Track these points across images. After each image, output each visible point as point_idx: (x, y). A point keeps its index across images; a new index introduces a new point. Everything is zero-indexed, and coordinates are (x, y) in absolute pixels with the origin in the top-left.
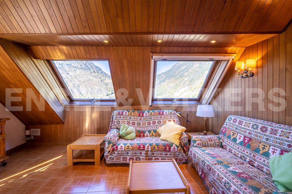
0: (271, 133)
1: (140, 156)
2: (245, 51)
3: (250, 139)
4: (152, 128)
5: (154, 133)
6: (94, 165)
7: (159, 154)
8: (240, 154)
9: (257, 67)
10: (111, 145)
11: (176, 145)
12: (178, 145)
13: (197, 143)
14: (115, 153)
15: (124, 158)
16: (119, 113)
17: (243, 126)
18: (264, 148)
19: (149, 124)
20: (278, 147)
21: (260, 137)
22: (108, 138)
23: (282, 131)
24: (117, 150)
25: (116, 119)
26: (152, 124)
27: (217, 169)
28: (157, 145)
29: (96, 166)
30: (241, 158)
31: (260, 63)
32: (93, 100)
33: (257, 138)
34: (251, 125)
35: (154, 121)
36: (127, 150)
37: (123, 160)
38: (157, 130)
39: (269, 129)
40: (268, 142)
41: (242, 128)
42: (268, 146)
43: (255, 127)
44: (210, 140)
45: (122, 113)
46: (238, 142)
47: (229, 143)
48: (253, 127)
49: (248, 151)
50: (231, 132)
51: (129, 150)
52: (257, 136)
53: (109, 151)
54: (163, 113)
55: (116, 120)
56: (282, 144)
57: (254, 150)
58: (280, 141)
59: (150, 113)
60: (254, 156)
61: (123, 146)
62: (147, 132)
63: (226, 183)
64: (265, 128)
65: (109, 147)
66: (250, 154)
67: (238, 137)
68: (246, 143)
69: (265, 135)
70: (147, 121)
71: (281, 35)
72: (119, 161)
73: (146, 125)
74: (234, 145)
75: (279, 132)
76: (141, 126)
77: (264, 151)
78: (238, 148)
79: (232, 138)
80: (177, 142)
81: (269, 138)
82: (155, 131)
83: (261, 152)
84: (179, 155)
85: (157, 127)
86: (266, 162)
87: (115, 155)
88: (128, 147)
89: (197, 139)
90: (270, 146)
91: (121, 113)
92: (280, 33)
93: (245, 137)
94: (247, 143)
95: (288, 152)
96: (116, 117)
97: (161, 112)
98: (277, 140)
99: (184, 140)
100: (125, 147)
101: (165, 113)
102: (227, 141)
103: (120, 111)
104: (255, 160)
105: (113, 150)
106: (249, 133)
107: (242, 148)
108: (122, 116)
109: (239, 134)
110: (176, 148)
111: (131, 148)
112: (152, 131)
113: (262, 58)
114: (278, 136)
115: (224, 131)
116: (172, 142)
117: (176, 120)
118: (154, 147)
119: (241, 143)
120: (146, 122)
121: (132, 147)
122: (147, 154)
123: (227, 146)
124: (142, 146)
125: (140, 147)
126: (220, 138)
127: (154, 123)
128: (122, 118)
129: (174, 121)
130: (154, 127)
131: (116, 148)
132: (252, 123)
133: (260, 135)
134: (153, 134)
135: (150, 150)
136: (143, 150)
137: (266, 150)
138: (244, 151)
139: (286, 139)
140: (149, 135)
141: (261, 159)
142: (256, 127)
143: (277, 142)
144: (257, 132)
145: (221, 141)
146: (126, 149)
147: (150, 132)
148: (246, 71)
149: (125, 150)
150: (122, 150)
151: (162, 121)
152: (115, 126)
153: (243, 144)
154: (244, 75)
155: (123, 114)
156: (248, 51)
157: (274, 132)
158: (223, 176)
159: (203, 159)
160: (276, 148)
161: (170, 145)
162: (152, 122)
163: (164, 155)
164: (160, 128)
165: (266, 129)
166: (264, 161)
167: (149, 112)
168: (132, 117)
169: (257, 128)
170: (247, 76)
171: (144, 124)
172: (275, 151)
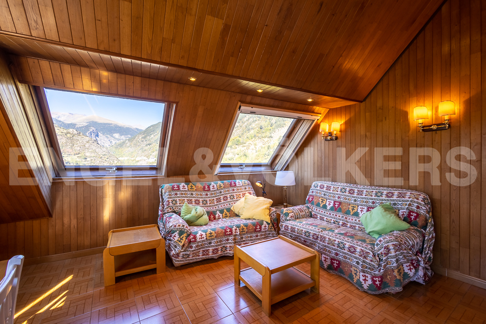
0: (358, 195)
1: (227, 243)
2: (328, 112)
3: (340, 203)
4: (224, 205)
5: (228, 213)
6: (156, 273)
7: (248, 237)
8: (333, 219)
9: (341, 131)
10: (185, 235)
11: (267, 222)
12: (269, 222)
13: (290, 216)
14: (191, 247)
15: (204, 251)
16: (173, 187)
17: (331, 192)
18: (353, 209)
19: (219, 200)
21: (349, 199)
22: (179, 226)
23: (366, 191)
24: (195, 241)
25: (170, 198)
26: (222, 200)
27: (326, 235)
28: (246, 226)
29: (159, 274)
30: (334, 223)
31: (343, 127)
32: (111, 168)
33: (346, 201)
34: (340, 189)
35: (225, 197)
36: (210, 238)
37: (204, 255)
38: (232, 208)
39: (356, 191)
40: (356, 202)
41: (330, 193)
42: (356, 206)
43: (343, 190)
44: (301, 211)
45: (178, 187)
46: (328, 208)
47: (319, 211)
48: (341, 191)
49: (340, 215)
50: (320, 200)
51: (212, 237)
52: (346, 199)
53: (183, 246)
54: (235, 183)
55: (170, 200)
56: (368, 202)
57: (345, 213)
58: (366, 200)
59: (218, 185)
60: (346, 218)
61: (204, 234)
62: (218, 212)
63: (339, 244)
64: (352, 190)
65: (181, 239)
66: (342, 217)
67: (328, 203)
68: (336, 207)
69: (353, 197)
70: (216, 196)
71: (362, 104)
72: (198, 257)
73: (215, 202)
74: (325, 213)
75: (365, 192)
76: (209, 205)
77: (354, 211)
78: (330, 214)
79: (321, 206)
80: (267, 219)
81: (357, 199)
82: (229, 210)
83: (351, 213)
84: (269, 234)
85: (230, 204)
86: (357, 221)
87: (192, 249)
88: (211, 233)
89: (290, 212)
90: (358, 206)
91: (176, 187)
92: (361, 102)
93: (335, 202)
94: (338, 207)
95: (373, 208)
96: (170, 195)
97: (233, 183)
98: (364, 200)
99: (274, 215)
100: (206, 234)
101: (237, 184)
102: (317, 210)
103: (173, 184)
104: (347, 222)
105: (190, 242)
106: (339, 197)
107: (333, 213)
108: (178, 193)
109: (328, 200)
110: (267, 225)
111: (215, 235)
112: (225, 210)
113: (346, 123)
114: (364, 196)
115: (310, 199)
116: (261, 219)
117: (252, 192)
118: (243, 229)
119: (332, 209)
120: (215, 198)
121: (215, 233)
122: (235, 239)
123: (317, 215)
124: (229, 230)
125: (226, 231)
126: (308, 208)
127: (225, 198)
128: (178, 196)
129: (250, 193)
130: (227, 205)
131: (193, 238)
132: (340, 187)
134: (226, 214)
135: (238, 234)
136: (230, 234)
137: (356, 211)
138: (336, 215)
139: (370, 197)
140: (221, 217)
141: (352, 220)
143: (363, 202)
144: (346, 196)
145: (310, 210)
146: (208, 238)
147: (222, 212)
148: (330, 134)
149: (206, 238)
150: (203, 239)
151: (235, 196)
152: (170, 209)
153: (334, 209)
154: (329, 138)
155: (179, 189)
156: (332, 113)
157: (360, 193)
158: (334, 239)
159: (306, 230)
160: (363, 207)
161: (260, 223)
162: (222, 198)
163: (254, 238)
164: (234, 205)
166: (356, 220)
167: (216, 184)
168: (194, 193)
169: (345, 192)
170: (331, 139)
171: (212, 201)
172: (363, 210)
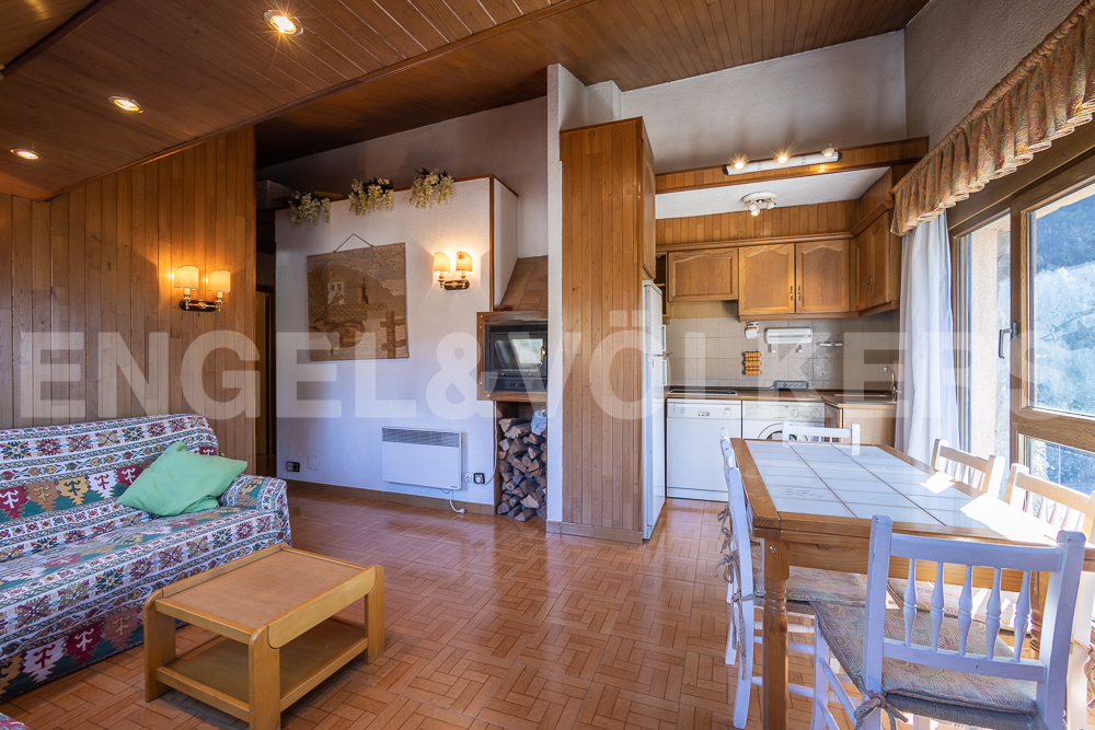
0: (76, 448)
3: (22, 490)
18: (74, 490)
20: (107, 470)
21: (46, 470)
23: (97, 435)
33: (40, 476)
39: (63, 442)
40: (76, 470)
42: (82, 479)
43: (17, 451)
52: (39, 472)
56: (112, 459)
57: (58, 509)
58: (105, 456)
64: (49, 441)
66: (56, 521)
68: (12, 507)
69: (59, 459)
75: (93, 438)
77: (80, 493)
81: (74, 461)
83: (78, 500)
90: (87, 478)
98: (99, 457)
104: (79, 525)
106: (8, 476)
114: (96, 449)
133: (45, 466)
137: (85, 490)
139: (115, 445)
142: (19, 450)
143: (99, 461)
144: (33, 463)
157: (79, 443)
160: (104, 474)
165: (54, 444)
166: (105, 510)
172: (105, 480)
